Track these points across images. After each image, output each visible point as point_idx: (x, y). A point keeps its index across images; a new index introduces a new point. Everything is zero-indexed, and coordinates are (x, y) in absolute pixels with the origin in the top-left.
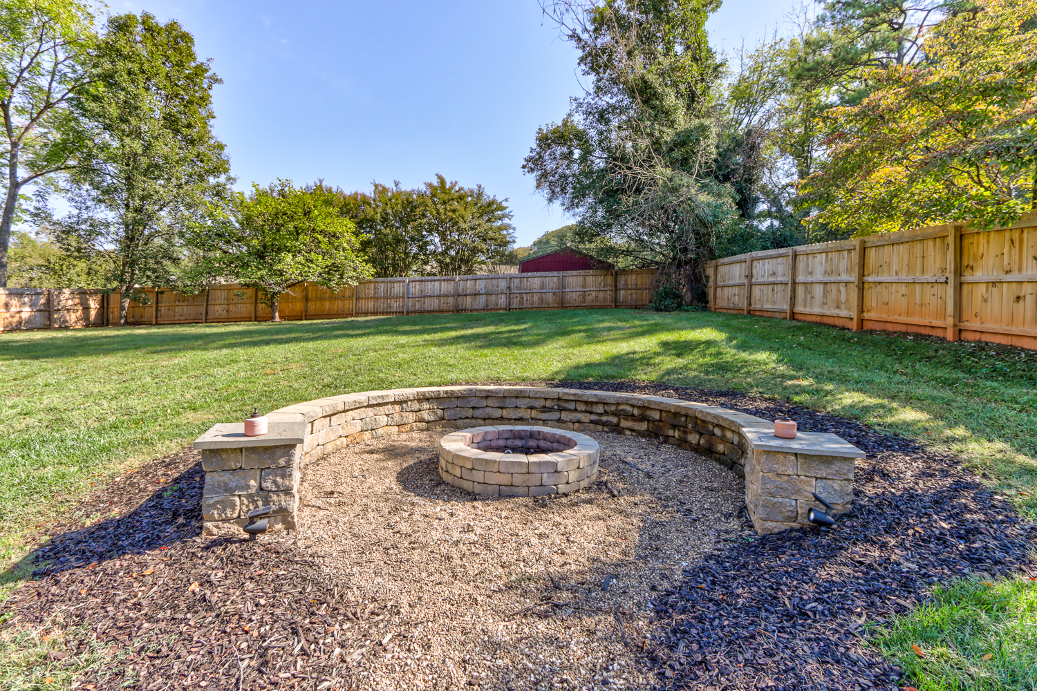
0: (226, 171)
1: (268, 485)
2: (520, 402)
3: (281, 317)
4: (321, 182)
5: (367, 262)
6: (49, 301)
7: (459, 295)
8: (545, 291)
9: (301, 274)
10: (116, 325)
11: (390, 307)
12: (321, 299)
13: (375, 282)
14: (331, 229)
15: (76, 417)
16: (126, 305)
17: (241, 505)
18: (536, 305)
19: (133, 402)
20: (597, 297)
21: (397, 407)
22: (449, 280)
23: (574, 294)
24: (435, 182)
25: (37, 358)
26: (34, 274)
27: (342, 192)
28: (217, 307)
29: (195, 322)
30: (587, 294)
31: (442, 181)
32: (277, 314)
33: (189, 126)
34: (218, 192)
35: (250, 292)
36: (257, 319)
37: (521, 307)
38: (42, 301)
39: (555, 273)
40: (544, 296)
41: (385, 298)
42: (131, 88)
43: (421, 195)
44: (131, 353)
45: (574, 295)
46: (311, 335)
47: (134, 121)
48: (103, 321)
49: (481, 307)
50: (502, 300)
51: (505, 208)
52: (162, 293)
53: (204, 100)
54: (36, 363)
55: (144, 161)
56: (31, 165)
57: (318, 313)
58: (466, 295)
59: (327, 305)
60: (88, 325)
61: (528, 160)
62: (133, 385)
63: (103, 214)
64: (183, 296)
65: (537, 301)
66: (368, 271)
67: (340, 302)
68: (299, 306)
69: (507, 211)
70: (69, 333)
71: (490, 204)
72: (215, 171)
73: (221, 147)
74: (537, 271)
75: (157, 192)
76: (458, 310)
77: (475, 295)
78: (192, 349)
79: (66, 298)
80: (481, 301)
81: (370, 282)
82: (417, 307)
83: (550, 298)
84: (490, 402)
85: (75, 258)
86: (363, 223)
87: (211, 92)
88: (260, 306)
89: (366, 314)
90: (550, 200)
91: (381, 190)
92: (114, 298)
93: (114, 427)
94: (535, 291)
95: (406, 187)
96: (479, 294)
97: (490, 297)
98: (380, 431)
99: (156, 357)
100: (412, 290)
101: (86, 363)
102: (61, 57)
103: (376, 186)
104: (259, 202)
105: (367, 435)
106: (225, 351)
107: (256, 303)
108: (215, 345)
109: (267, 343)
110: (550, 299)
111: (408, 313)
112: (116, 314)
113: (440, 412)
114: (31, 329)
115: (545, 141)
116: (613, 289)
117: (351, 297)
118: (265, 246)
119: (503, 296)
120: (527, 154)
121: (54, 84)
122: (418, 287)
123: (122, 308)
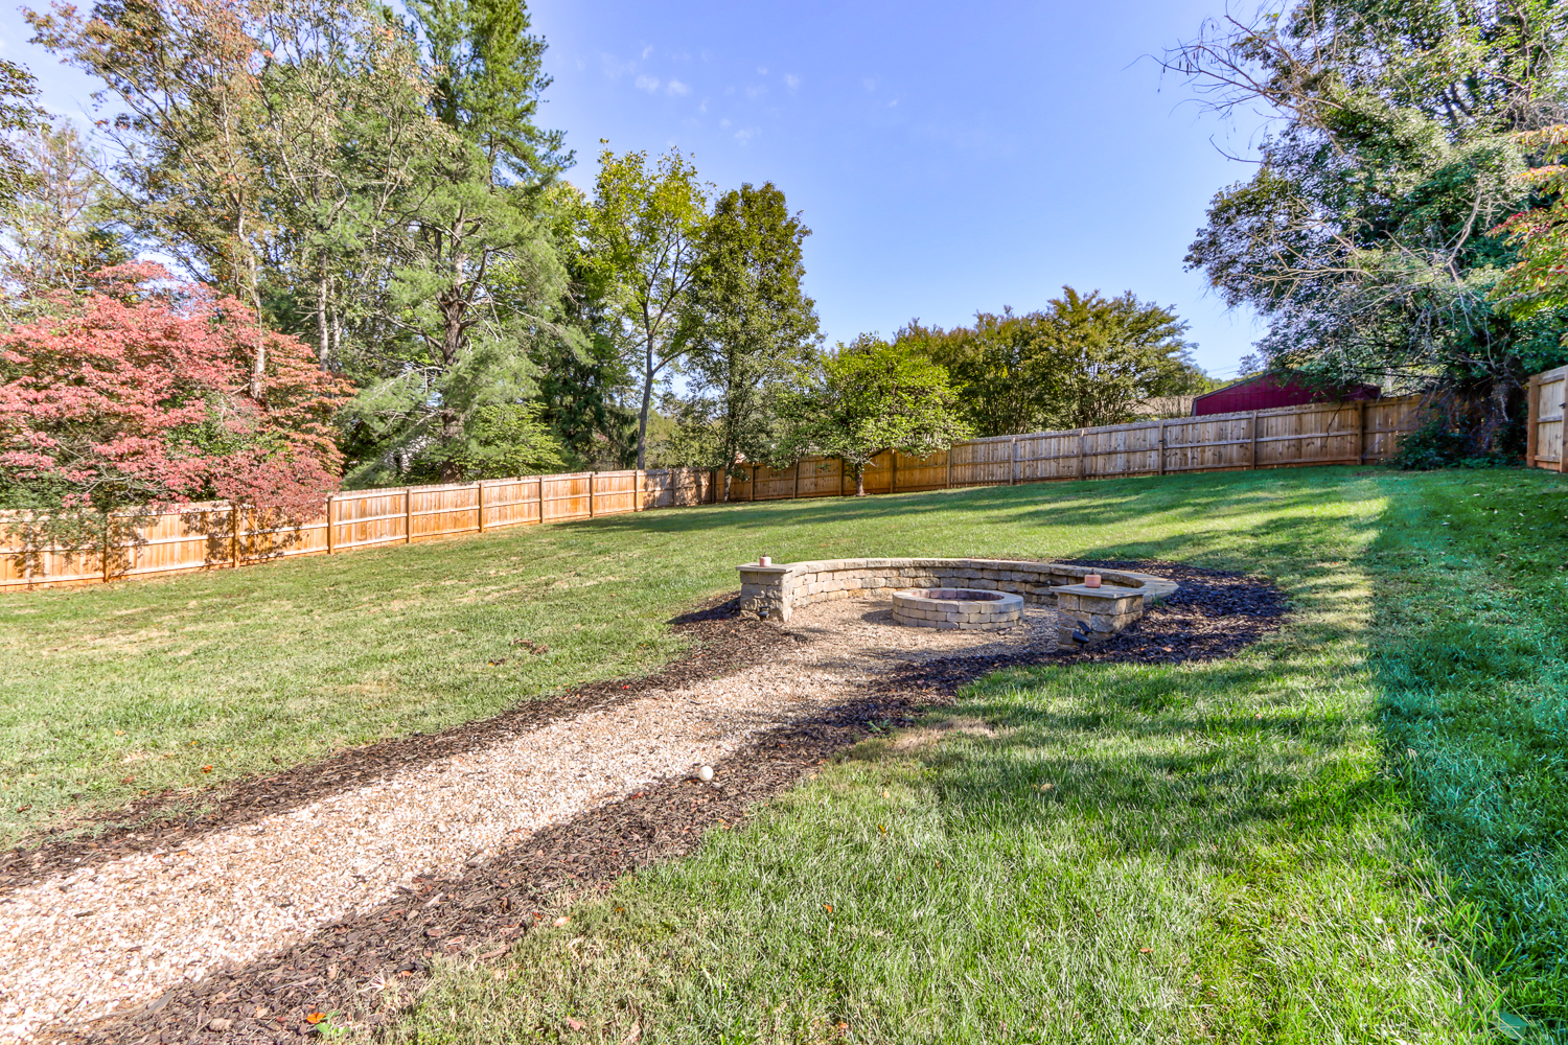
0: (815, 330)
1: (770, 594)
2: (1014, 576)
3: (866, 491)
4: (916, 322)
5: (962, 419)
6: (673, 480)
7: (1085, 455)
8: (1224, 442)
9: (882, 442)
10: (721, 502)
11: (993, 475)
12: (911, 468)
13: (974, 444)
14: (918, 383)
15: (692, 570)
16: (729, 481)
17: (757, 604)
18: (1209, 465)
19: (724, 563)
20: (1323, 446)
21: (895, 572)
22: (1073, 435)
23: (1280, 445)
24: (1062, 297)
25: (668, 531)
26: (661, 450)
27: (941, 331)
28: (806, 481)
29: (786, 497)
30: (1304, 443)
31: (1071, 293)
32: (861, 487)
33: (780, 291)
34: (807, 355)
35: (836, 463)
36: (844, 493)
37: (1183, 468)
38: (668, 481)
39: (1244, 414)
40: (1222, 449)
41: (987, 463)
42: (732, 268)
43: (1041, 320)
44: (727, 528)
45: (1280, 447)
46: (879, 511)
47: (734, 299)
48: (711, 499)
49: (1118, 470)
50: (1153, 459)
51: (1173, 319)
52: (758, 468)
53: (796, 257)
54: (668, 535)
55: (742, 337)
56: (660, 353)
57: (908, 484)
58: (1096, 455)
59: (917, 474)
60: (700, 503)
61: (1196, 247)
62: (725, 552)
63: (713, 393)
64: (775, 473)
65: (1211, 458)
66: (964, 431)
67: (932, 471)
68: (886, 477)
69: (1178, 322)
70: (687, 511)
71: (1147, 316)
72: (803, 333)
73: (810, 303)
74: (1211, 413)
75: (752, 367)
76: (1084, 475)
77: (1110, 453)
78: (772, 524)
79: (685, 477)
80: (1119, 463)
81: (968, 444)
82: (1027, 473)
83: (1234, 452)
84: (986, 574)
85: (691, 438)
86: (961, 371)
87: (800, 247)
88: (847, 478)
89: (963, 484)
90: (1232, 303)
91: (987, 321)
92: (721, 474)
93: (711, 577)
94: (1207, 443)
95: (1020, 313)
96: (1115, 452)
97: (1132, 457)
98: (879, 591)
99: (744, 531)
100: (1021, 452)
101: (696, 535)
102: (682, 245)
103: (981, 318)
104: (841, 364)
105: (867, 593)
106: (797, 527)
107: (843, 476)
108: (790, 521)
109: (834, 519)
110: (1235, 455)
111: (1015, 482)
112: (722, 491)
113: (935, 580)
114: (660, 507)
115: (1223, 213)
116: (1358, 432)
117: (944, 464)
118: (848, 413)
119: (1154, 454)
120: (1193, 239)
121: (677, 275)
122: (1028, 446)
123: (726, 485)
